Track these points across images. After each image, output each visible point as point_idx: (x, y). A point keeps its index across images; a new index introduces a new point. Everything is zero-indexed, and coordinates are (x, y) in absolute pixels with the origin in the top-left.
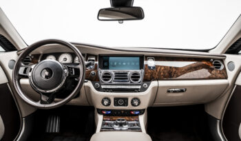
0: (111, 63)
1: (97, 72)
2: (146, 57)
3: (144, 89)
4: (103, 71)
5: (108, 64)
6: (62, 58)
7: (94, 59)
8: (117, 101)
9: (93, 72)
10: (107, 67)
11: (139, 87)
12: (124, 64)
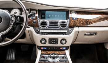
0: (47, 16)
1: (37, 21)
2: (71, 11)
3: (69, 33)
4: (41, 20)
5: (45, 16)
6: (13, 12)
7: (35, 12)
8: (51, 41)
9: (34, 21)
10: (44, 18)
11: (66, 31)
12: (56, 16)
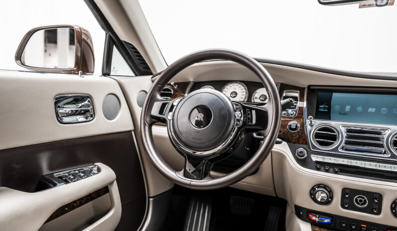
0: (335, 107)
1: (303, 125)
4: (318, 123)
5: (329, 109)
7: (297, 95)
8: (349, 197)
9: (293, 123)
10: (327, 115)
12: (372, 110)
